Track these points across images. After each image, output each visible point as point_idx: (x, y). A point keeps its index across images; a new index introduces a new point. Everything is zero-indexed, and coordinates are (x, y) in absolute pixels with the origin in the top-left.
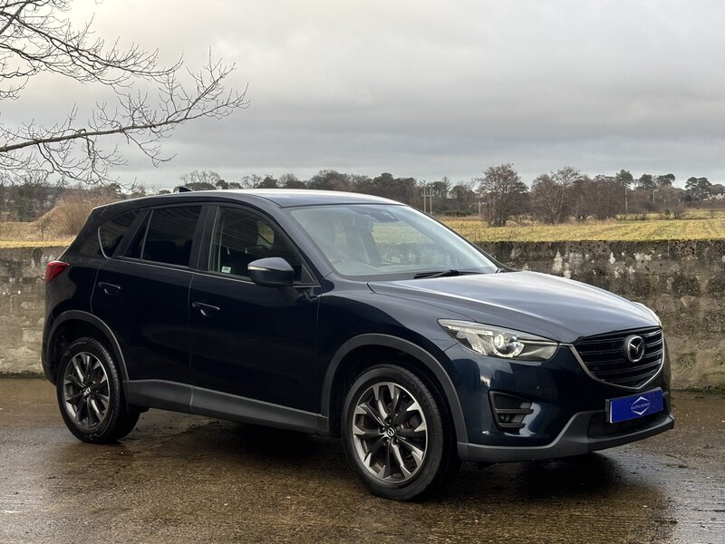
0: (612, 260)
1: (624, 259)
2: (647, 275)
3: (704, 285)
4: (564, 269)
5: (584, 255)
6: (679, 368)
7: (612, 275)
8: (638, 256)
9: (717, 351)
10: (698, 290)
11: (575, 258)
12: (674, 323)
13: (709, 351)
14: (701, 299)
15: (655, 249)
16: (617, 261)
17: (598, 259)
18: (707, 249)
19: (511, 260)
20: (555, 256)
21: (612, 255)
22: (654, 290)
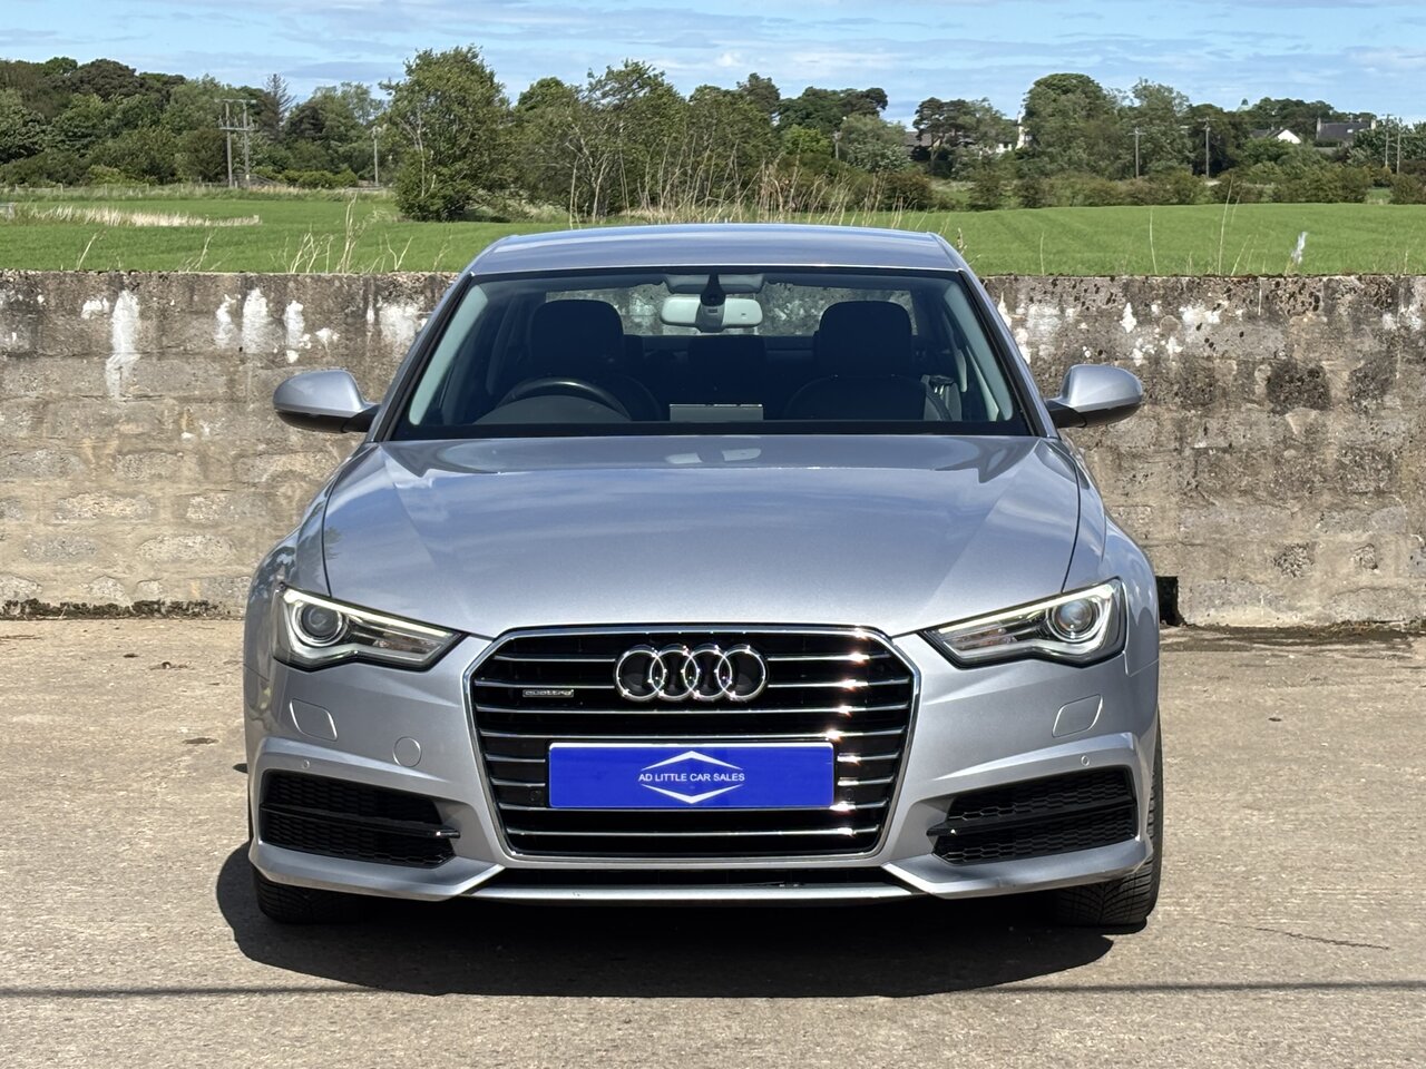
1: (1157, 321)
2: (1209, 358)
3: (1339, 385)
5: (1062, 311)
6: (1278, 578)
7: (1128, 358)
8: (1190, 314)
9: (1365, 537)
10: (1325, 395)
12: (1269, 473)
13: (1348, 537)
14: (1333, 415)
18: (1349, 297)
21: (1129, 309)
22: (1225, 394)
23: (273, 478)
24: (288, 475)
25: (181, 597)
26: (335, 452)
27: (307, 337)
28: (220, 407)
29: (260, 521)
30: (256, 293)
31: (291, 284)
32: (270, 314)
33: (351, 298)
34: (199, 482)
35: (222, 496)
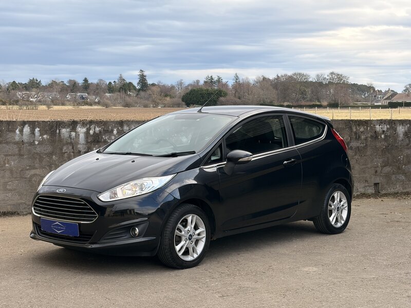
23: (31, 176)
24: (35, 175)
25: (5, 210)
26: (48, 168)
27: (40, 137)
28: (16, 157)
29: (27, 188)
30: (27, 126)
31: (36, 123)
32: (31, 131)
33: (52, 127)
34: (10, 178)
35: (17, 182)
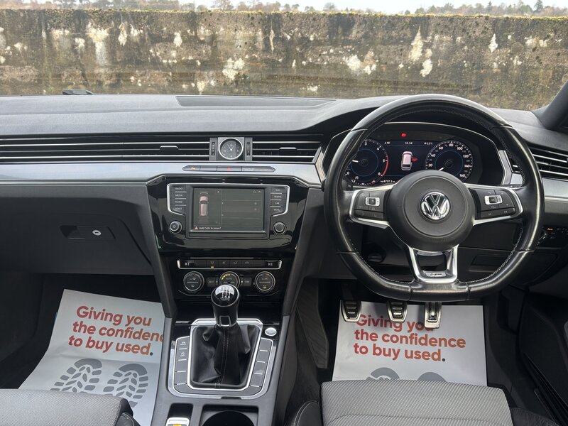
0: (493, 45)
4: (423, 58)
11: (442, 40)
15: (555, 31)
16: (499, 47)
17: (474, 45)
19: (349, 42)
20: (413, 39)
